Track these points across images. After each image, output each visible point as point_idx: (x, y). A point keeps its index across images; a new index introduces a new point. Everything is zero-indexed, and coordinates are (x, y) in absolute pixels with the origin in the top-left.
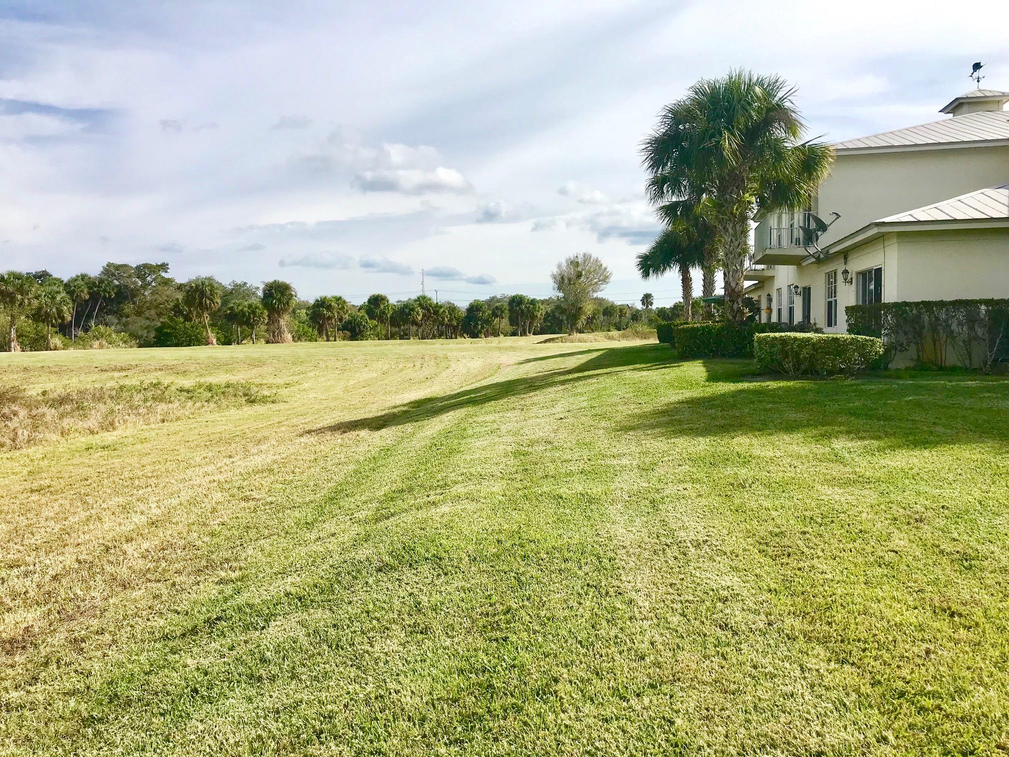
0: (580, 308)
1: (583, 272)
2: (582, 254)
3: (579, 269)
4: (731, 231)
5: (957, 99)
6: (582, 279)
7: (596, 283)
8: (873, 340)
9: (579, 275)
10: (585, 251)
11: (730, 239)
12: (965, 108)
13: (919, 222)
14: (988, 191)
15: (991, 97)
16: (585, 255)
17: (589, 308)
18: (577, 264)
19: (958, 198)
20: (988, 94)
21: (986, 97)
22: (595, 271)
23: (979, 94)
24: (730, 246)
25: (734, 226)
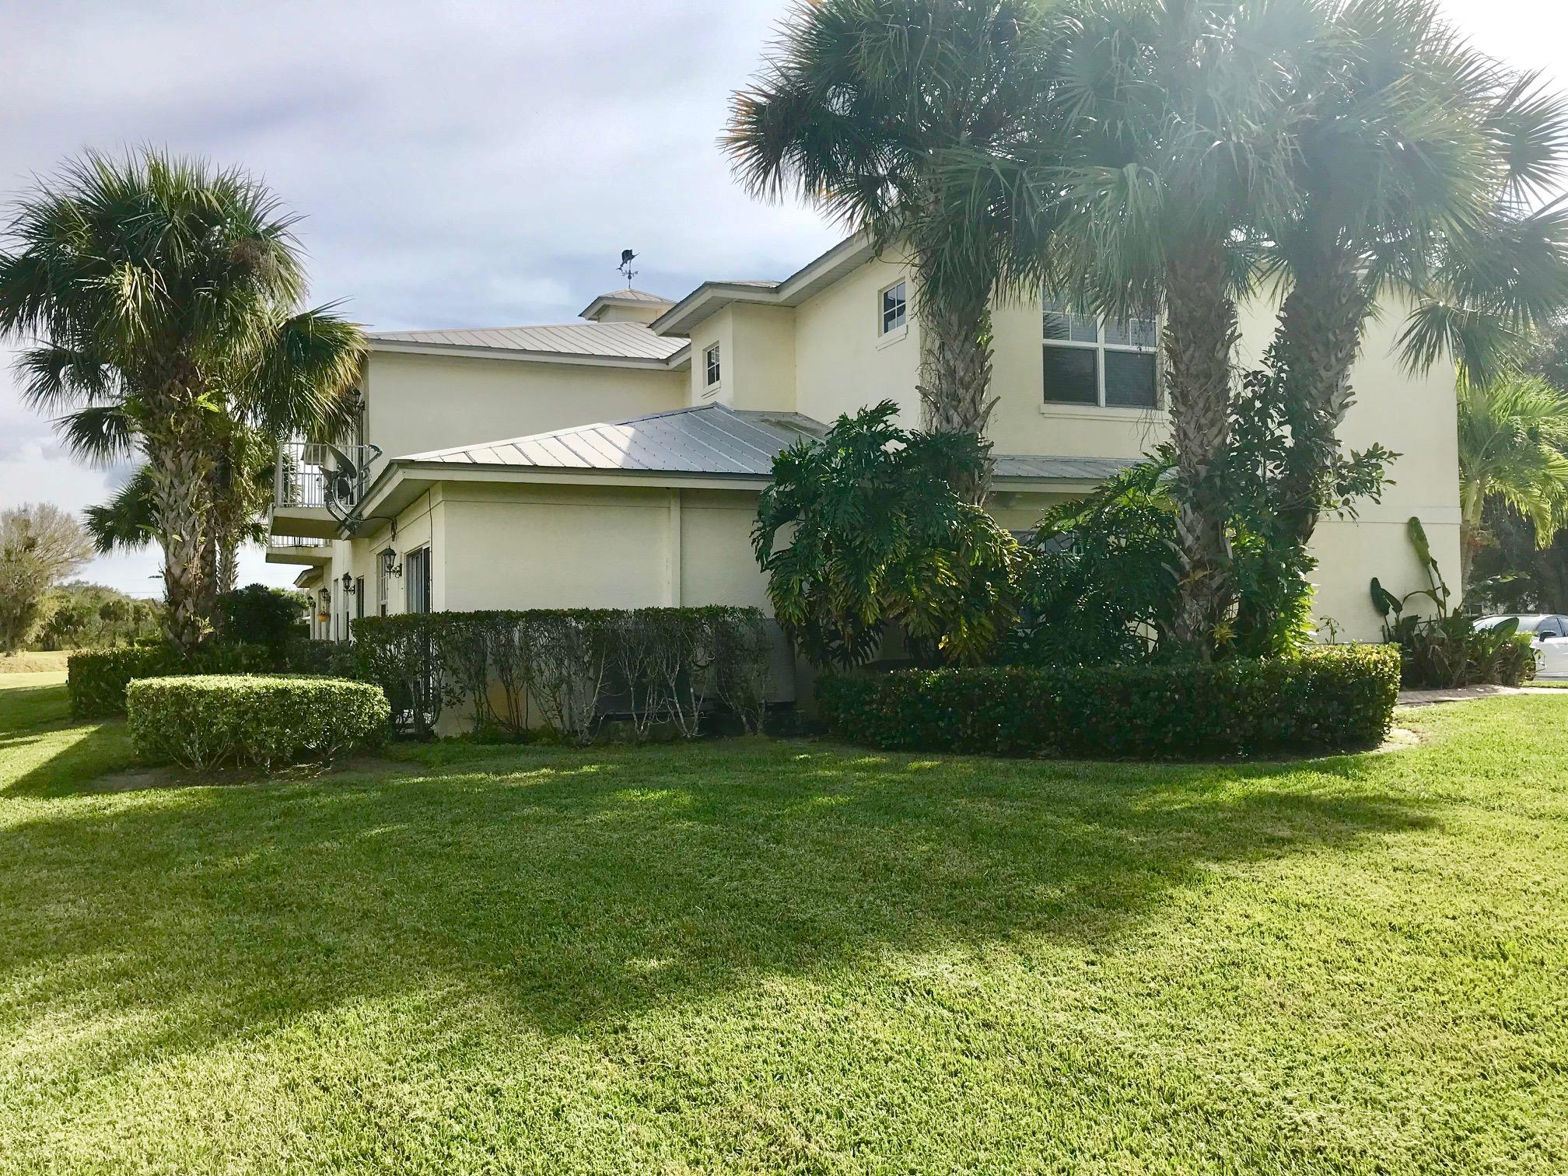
0: (32, 606)
1: (40, 541)
2: (36, 507)
3: (31, 533)
4: (169, 464)
5: (600, 299)
6: (38, 552)
7: (66, 560)
8: (364, 692)
9: (31, 545)
10: (44, 501)
11: (168, 482)
12: (611, 313)
13: (475, 466)
14: (604, 428)
15: (645, 302)
16: (42, 508)
17: (49, 607)
18: (27, 524)
19: (554, 433)
20: (642, 298)
21: (638, 301)
22: (64, 537)
23: (630, 296)
24: (169, 495)
25: (176, 456)
